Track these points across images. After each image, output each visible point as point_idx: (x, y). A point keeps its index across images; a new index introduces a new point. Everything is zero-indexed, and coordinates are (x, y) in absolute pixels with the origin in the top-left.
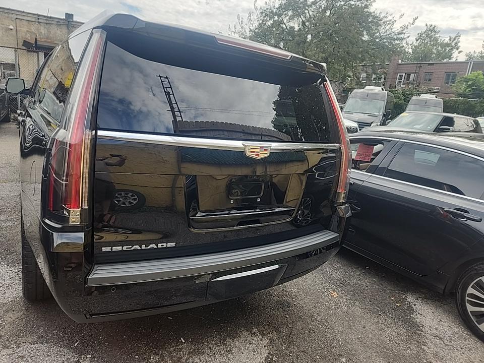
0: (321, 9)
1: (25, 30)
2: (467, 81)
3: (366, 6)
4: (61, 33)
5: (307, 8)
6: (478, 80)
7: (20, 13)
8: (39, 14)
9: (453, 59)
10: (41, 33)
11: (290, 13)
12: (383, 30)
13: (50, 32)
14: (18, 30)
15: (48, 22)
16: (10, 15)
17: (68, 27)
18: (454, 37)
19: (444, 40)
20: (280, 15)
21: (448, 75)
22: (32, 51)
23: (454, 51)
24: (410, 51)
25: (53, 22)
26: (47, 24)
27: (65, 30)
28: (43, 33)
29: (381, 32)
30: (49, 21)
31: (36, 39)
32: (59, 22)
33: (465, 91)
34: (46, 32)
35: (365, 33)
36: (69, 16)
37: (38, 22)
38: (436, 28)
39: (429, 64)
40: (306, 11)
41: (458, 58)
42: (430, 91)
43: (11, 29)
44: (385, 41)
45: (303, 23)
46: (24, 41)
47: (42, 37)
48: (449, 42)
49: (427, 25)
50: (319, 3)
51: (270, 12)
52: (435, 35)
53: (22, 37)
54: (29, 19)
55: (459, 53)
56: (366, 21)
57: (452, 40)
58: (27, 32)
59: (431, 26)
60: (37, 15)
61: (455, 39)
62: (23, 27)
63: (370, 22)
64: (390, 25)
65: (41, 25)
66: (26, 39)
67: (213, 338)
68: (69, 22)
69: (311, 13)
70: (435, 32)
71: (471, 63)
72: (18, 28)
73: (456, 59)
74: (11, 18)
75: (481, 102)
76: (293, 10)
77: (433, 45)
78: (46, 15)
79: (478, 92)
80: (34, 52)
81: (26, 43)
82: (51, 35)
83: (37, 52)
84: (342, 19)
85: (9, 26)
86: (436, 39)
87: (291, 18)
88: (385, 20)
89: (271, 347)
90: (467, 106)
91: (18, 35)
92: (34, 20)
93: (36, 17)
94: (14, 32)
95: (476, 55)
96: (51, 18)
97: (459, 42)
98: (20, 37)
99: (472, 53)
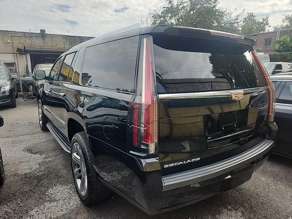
0: (187, 11)
1: (17, 42)
2: (279, 42)
3: (214, 6)
4: (39, 42)
5: (179, 11)
6: (286, 41)
7: (13, 33)
8: (25, 32)
9: (266, 31)
10: (27, 43)
11: (170, 15)
12: (225, 19)
13: (32, 42)
14: (13, 43)
16: (8, 34)
17: (43, 38)
18: (265, 18)
19: (259, 20)
20: (164, 17)
21: (266, 40)
22: (22, 54)
23: (265, 27)
24: (240, 29)
25: (33, 36)
26: (30, 37)
27: (41, 40)
29: (224, 20)
30: (31, 35)
31: (24, 47)
32: (36, 35)
33: (279, 48)
34: (30, 42)
35: (215, 21)
36: (43, 31)
37: (25, 37)
38: (253, 14)
39: (254, 35)
40: (179, 13)
41: (269, 30)
42: (258, 50)
43: (9, 43)
44: (228, 25)
45: (178, 20)
46: (18, 48)
47: (27, 45)
48: (262, 21)
49: (248, 13)
50: (186, 8)
51: (157, 16)
52: (253, 18)
53: (16, 46)
54: (19, 35)
55: (269, 27)
56: (215, 15)
57: (264, 20)
58: (19, 43)
59: (251, 13)
60: (24, 32)
61: (266, 19)
62: (16, 41)
63: (217, 15)
64: (229, 15)
65: (26, 38)
66: (19, 47)
67: (208, 215)
68: (43, 34)
69: (182, 14)
70: (253, 16)
71: (278, 32)
72: (13, 42)
73: (268, 31)
74: (9, 36)
75: (290, 54)
76: (172, 13)
77: (253, 24)
78: (29, 32)
79: (287, 48)
80: (23, 54)
81: (19, 50)
82: (33, 44)
83: (25, 54)
84: (201, 15)
85: (8, 41)
86: (255, 21)
87: (171, 18)
88: (226, 13)
89: (245, 217)
90: (282, 56)
91: (13, 46)
92: (22, 36)
93: (23, 33)
94: (11, 44)
95: (279, 27)
96: (32, 33)
97: (268, 21)
98: (15, 47)
99: (277, 26)
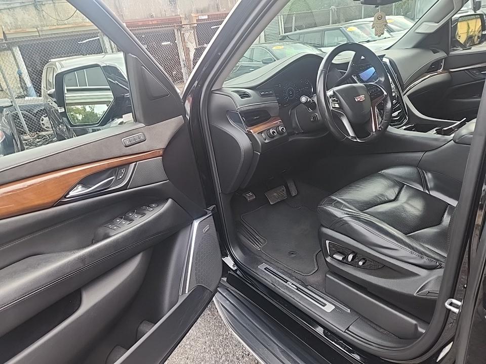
4: (30, 17)
10: (7, 23)
15: (9, 6)
26: (9, 9)
28: (9, 22)
31: (4, 32)
34: (12, 20)
47: (9, 28)
80: (7, 50)
82: (19, 23)
83: (10, 49)
